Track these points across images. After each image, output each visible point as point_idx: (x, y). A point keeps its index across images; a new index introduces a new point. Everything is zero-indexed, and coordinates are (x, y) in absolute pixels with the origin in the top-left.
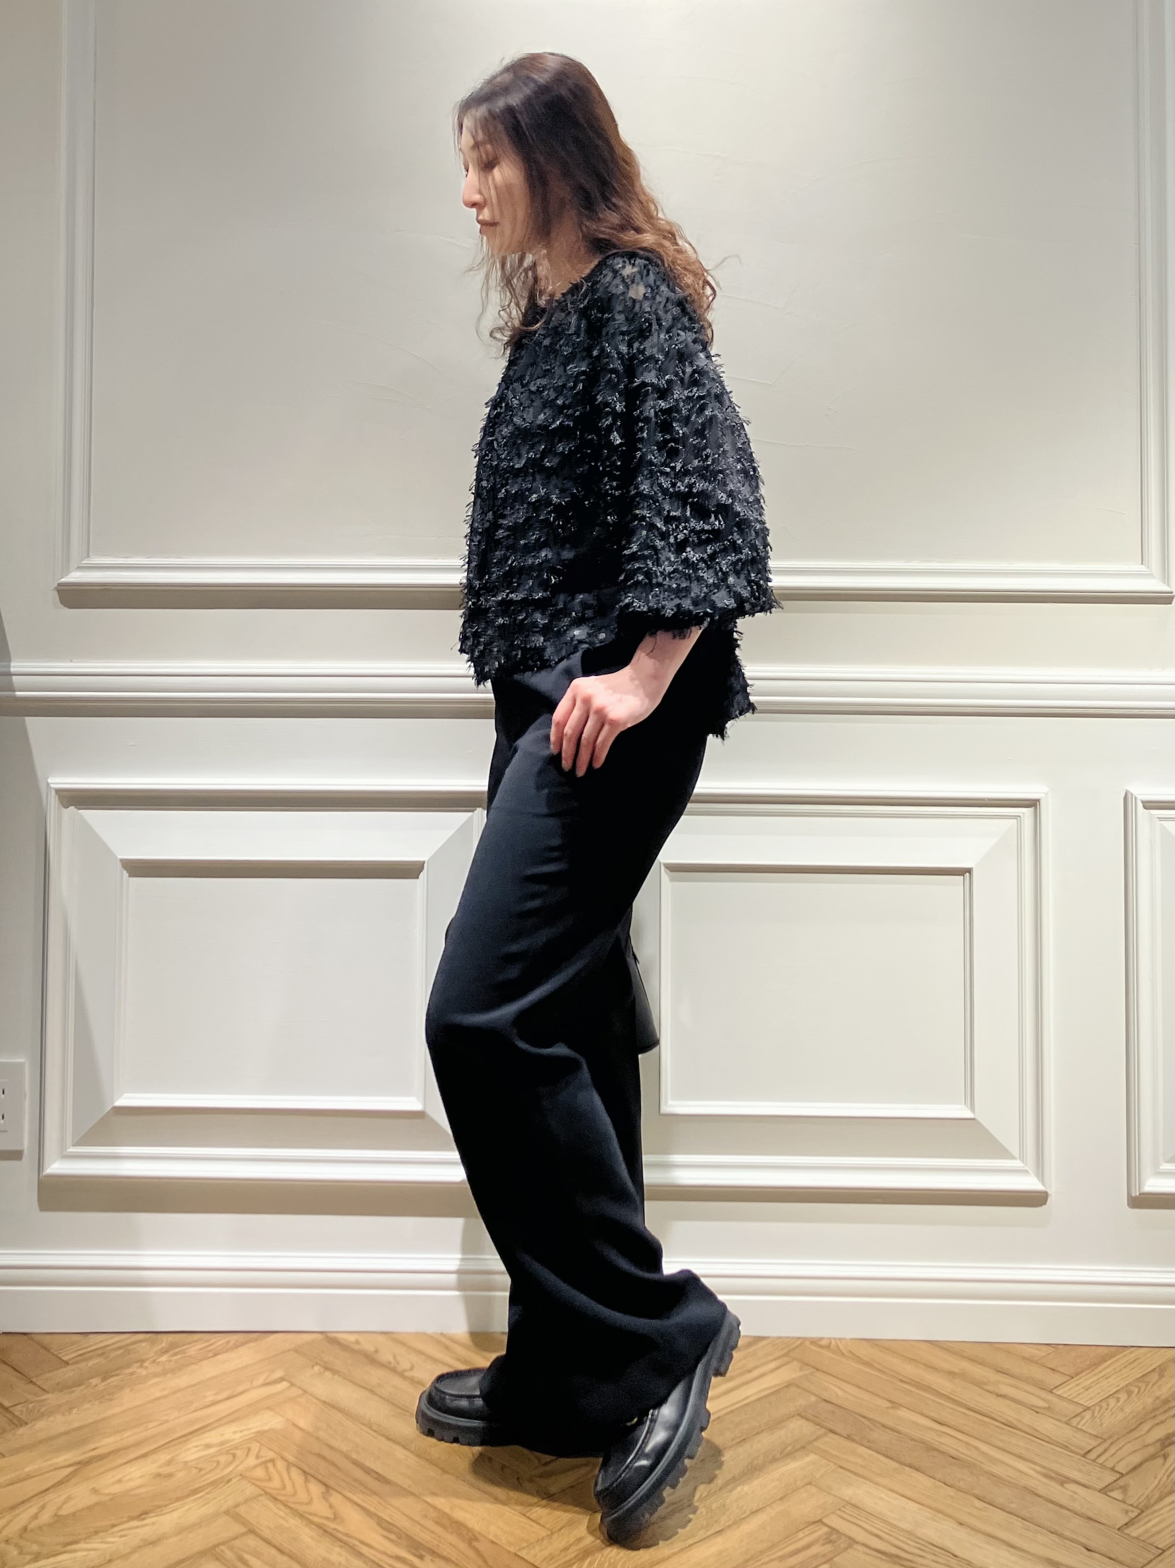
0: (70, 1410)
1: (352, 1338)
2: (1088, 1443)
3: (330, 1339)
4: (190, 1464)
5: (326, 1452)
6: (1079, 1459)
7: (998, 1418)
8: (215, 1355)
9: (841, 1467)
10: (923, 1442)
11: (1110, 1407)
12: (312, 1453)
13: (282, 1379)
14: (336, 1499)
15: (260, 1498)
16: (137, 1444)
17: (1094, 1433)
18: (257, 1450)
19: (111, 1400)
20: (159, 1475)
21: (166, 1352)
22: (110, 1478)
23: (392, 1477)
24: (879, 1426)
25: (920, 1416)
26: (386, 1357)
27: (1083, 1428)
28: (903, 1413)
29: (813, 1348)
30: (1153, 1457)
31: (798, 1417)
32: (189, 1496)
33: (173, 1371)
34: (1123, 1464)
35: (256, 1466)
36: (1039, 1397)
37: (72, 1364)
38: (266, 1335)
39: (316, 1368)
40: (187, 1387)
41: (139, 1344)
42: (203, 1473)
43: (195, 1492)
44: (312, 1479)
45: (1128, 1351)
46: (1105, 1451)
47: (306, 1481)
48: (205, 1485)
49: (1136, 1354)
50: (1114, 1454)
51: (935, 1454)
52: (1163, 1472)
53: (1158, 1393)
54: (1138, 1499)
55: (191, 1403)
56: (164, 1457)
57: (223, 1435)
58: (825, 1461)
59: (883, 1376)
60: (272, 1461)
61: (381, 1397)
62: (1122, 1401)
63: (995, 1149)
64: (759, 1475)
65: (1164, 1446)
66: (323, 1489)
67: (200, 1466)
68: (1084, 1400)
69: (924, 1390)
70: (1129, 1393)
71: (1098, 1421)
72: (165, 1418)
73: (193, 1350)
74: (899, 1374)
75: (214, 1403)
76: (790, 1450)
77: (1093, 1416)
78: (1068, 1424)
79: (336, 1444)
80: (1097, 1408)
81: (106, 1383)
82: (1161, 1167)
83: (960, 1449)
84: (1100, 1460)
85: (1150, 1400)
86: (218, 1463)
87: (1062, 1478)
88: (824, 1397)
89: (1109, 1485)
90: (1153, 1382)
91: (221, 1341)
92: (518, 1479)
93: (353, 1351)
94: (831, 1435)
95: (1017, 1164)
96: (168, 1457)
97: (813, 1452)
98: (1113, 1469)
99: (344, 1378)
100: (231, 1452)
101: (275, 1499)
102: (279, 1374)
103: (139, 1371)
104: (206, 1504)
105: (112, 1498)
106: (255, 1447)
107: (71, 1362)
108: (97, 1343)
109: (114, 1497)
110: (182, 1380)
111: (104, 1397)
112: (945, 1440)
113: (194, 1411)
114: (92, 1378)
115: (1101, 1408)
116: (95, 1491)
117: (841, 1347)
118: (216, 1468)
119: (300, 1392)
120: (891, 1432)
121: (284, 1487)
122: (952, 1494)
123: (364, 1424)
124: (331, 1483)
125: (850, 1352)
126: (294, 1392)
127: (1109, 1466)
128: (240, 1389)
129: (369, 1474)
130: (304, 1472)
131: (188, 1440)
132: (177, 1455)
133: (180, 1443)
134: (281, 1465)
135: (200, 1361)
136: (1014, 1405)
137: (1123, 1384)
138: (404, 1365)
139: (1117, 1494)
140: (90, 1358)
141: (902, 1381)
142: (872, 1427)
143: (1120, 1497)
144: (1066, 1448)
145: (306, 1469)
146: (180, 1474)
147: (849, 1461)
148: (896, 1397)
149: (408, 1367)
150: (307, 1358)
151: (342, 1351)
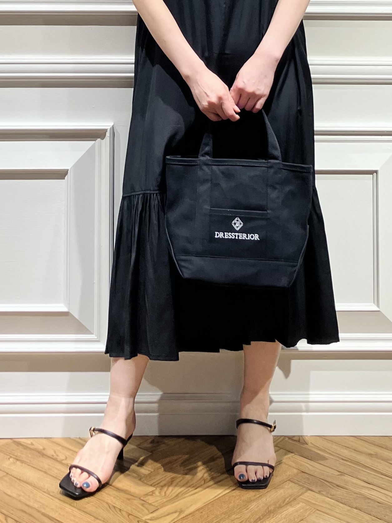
1: (29, 442)
3: (17, 443)
5: (25, 508)
9: (318, 510)
10: (361, 494)
12: (17, 509)
24: (335, 485)
25: (356, 479)
26: (50, 452)
28: (347, 478)
29: (290, 441)
31: (290, 482)
39: (11, 460)
51: (369, 501)
58: (308, 507)
59: (332, 457)
61: (51, 476)
64: (273, 515)
69: (356, 464)
74: (341, 455)
76: (288, 501)
79: (31, 504)
83: (383, 499)
88: (302, 470)
92: (138, 521)
93: (31, 449)
94: (310, 492)
97: (301, 502)
99: (28, 465)
112: (373, 493)
119: (6, 474)
120: (342, 489)
123: (45, 492)
125: (312, 443)
129: (53, 521)
130: (15, 520)
138: (61, 457)
141: (343, 459)
142: (332, 487)
145: (17, 519)
147: (322, 506)
148: (342, 469)
149: (64, 458)
150: (5, 454)
151: (24, 449)
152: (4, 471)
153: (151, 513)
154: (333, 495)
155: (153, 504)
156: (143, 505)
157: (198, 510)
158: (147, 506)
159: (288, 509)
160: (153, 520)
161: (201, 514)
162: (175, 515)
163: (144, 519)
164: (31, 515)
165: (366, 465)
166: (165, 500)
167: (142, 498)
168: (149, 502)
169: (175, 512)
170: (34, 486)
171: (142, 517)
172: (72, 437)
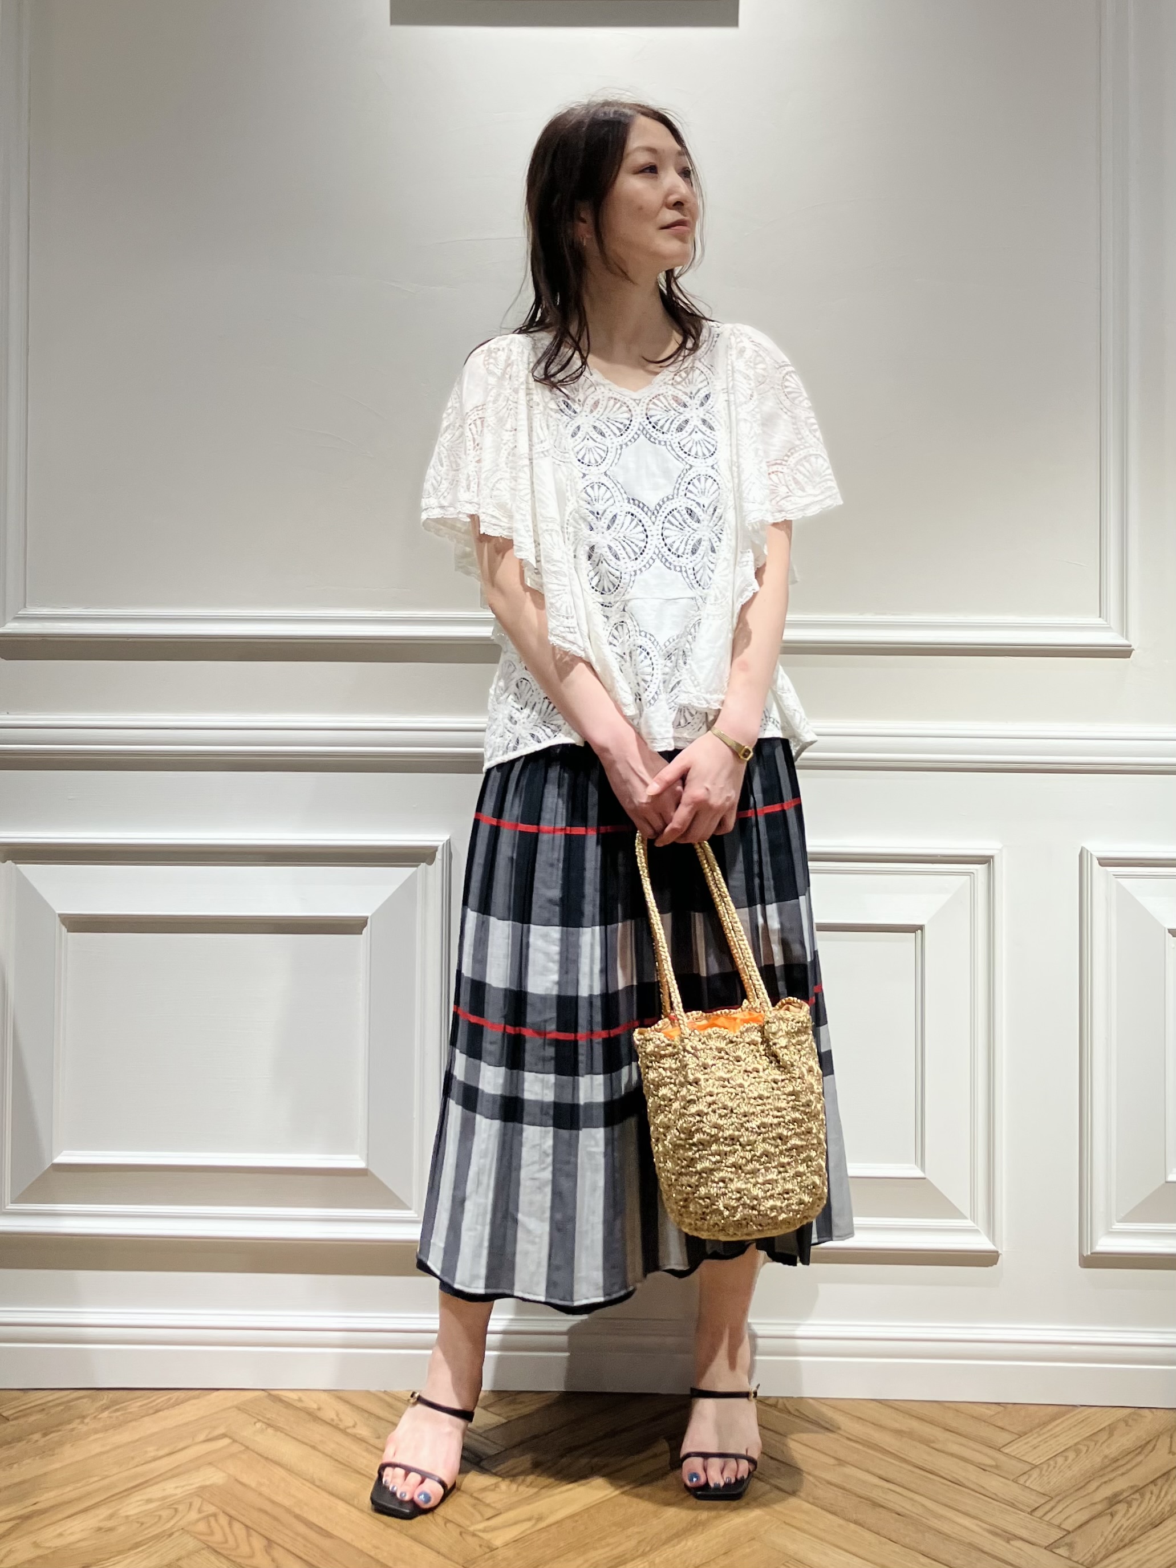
0: (11, 1465)
1: (294, 1396)
2: (1034, 1500)
3: (273, 1396)
4: (131, 1518)
5: (268, 1507)
6: (1026, 1517)
7: (945, 1476)
8: (157, 1411)
9: (785, 1522)
10: (869, 1498)
11: (1058, 1466)
12: (254, 1508)
13: (224, 1436)
14: (278, 1553)
15: (203, 1552)
16: (79, 1499)
17: (1042, 1491)
18: (198, 1505)
19: (53, 1455)
20: (100, 1529)
21: (107, 1408)
22: (51, 1532)
23: (337, 1532)
24: (825, 1483)
25: (866, 1473)
26: (329, 1414)
27: (1031, 1486)
28: (850, 1470)
30: (1099, 1515)
32: (130, 1549)
33: (114, 1427)
34: (1070, 1521)
35: (198, 1520)
36: (986, 1455)
37: (13, 1420)
38: (209, 1392)
39: (259, 1425)
40: (129, 1443)
41: (78, 1402)
42: (144, 1527)
43: (137, 1545)
44: (253, 1533)
45: (1075, 1412)
46: (1052, 1509)
47: (249, 1535)
48: (147, 1539)
49: (1084, 1414)
50: (1061, 1512)
51: (881, 1510)
52: (1110, 1528)
53: (1107, 1452)
54: (1084, 1556)
55: (133, 1458)
56: (104, 1512)
57: (164, 1490)
58: (769, 1517)
60: (215, 1515)
61: (324, 1453)
62: (1069, 1461)
63: (943, 1207)
65: (1113, 1506)
66: (265, 1542)
67: (143, 1520)
68: (1033, 1458)
69: (872, 1448)
70: (1078, 1452)
71: (1046, 1478)
72: (106, 1473)
73: (135, 1406)
74: (845, 1431)
75: (156, 1459)
77: (1041, 1475)
78: (1016, 1482)
79: (279, 1498)
80: (1045, 1467)
81: (48, 1438)
82: (1113, 1227)
83: (908, 1505)
84: (1047, 1518)
85: (1099, 1459)
86: (160, 1517)
87: (1010, 1536)
88: (770, 1455)
89: (1055, 1541)
90: (1101, 1441)
91: (163, 1398)
92: (461, 1534)
93: (297, 1408)
94: (777, 1492)
95: (968, 1223)
96: (110, 1511)
97: (758, 1508)
98: (1059, 1527)
99: (287, 1434)
100: (173, 1507)
101: (216, 1551)
102: (221, 1430)
103: (80, 1427)
104: (148, 1557)
105: (53, 1552)
106: (197, 1502)
107: (12, 1417)
108: (37, 1400)
109: (56, 1551)
110: (123, 1437)
111: (46, 1452)
112: (891, 1497)
113: (137, 1466)
114: (32, 1433)
115: (1049, 1466)
116: (36, 1545)
117: (787, 1405)
118: (156, 1523)
119: (243, 1448)
120: (835, 1489)
121: (226, 1542)
122: (897, 1550)
123: (305, 1479)
124: (273, 1537)
125: (797, 1410)
126: (236, 1448)
127: (1057, 1522)
128: (181, 1445)
129: (311, 1528)
130: (247, 1527)
131: (129, 1495)
132: (119, 1510)
133: (122, 1497)
134: (223, 1520)
135: (143, 1417)
136: (962, 1464)
137: (1071, 1443)
138: (347, 1422)
139: (1063, 1551)
140: (31, 1414)
141: (848, 1439)
142: (818, 1483)
143: (1066, 1554)
144: (1013, 1505)
145: (249, 1524)
146: (122, 1529)
147: (794, 1517)
148: (842, 1454)
149: (351, 1424)
150: (249, 1415)
151: (286, 1408)
152: (242, 1444)
153: (488, 1519)
154: (818, 1499)
155: (493, 1505)
156: (474, 1506)
157: (571, 1517)
158: (482, 1508)
159: (732, 1520)
160: (487, 1532)
161: (574, 1524)
162: (527, 1525)
163: (471, 1529)
164: (275, 1519)
165: (887, 1449)
166: (515, 1499)
167: (475, 1495)
168: (487, 1502)
169: (529, 1519)
170: (289, 1470)
171: (469, 1526)
172: (373, 1389)
